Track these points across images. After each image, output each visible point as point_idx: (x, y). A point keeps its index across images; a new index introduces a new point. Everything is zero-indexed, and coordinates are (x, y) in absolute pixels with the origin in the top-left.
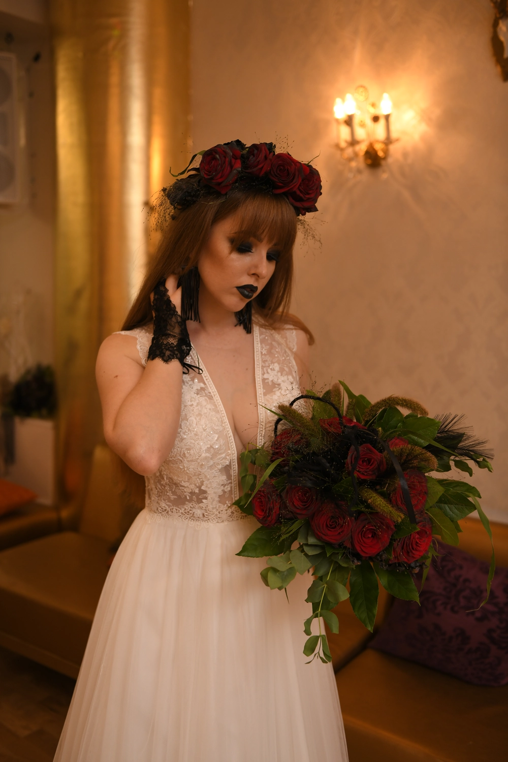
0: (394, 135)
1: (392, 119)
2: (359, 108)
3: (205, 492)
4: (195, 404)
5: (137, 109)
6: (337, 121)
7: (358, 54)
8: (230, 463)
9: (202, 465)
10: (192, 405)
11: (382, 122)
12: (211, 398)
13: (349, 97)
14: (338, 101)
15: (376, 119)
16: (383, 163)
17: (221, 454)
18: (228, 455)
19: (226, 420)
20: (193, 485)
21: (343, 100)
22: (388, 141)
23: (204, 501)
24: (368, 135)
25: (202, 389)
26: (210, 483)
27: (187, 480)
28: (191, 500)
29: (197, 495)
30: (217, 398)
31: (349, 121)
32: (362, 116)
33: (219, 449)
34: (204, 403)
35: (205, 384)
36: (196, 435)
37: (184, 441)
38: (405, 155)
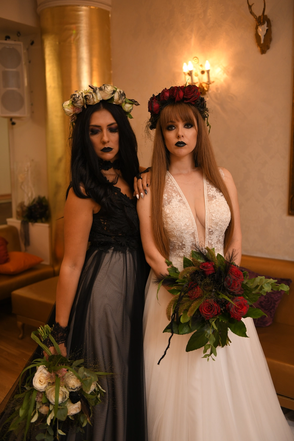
0: (212, 80)
1: (210, 72)
2: (194, 67)
3: (184, 245)
4: (178, 207)
5: (85, 69)
6: (184, 73)
7: (193, 41)
8: (194, 231)
9: (182, 232)
10: (176, 207)
11: (206, 73)
12: (184, 203)
13: (190, 62)
14: (185, 64)
15: (203, 72)
16: (207, 93)
17: (190, 227)
18: (193, 228)
19: (191, 213)
20: (179, 242)
21: (187, 64)
22: (209, 83)
23: (184, 249)
24: (199, 80)
25: (181, 200)
26: (186, 241)
27: (176, 240)
28: (178, 249)
29: (181, 246)
30: (187, 203)
31: (190, 74)
32: (196, 71)
33: (189, 225)
34: (182, 206)
35: (182, 198)
36: (179, 219)
37: (174, 222)
38: (217, 89)
